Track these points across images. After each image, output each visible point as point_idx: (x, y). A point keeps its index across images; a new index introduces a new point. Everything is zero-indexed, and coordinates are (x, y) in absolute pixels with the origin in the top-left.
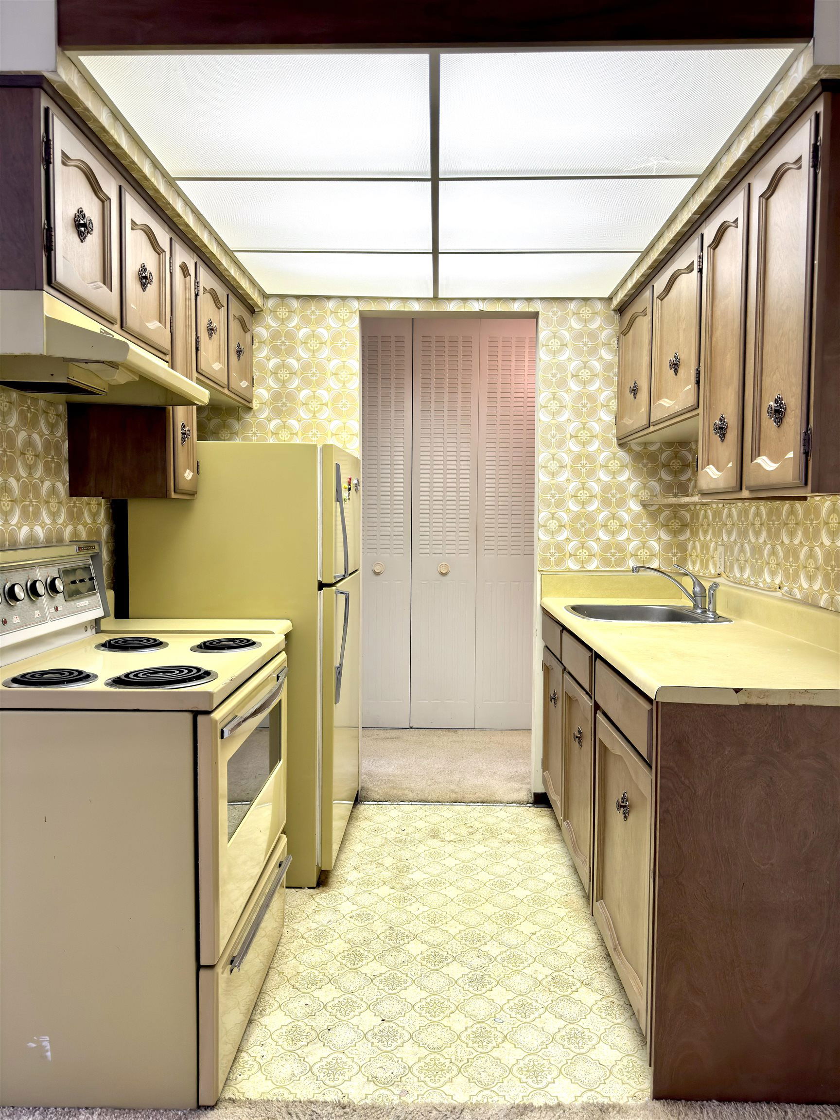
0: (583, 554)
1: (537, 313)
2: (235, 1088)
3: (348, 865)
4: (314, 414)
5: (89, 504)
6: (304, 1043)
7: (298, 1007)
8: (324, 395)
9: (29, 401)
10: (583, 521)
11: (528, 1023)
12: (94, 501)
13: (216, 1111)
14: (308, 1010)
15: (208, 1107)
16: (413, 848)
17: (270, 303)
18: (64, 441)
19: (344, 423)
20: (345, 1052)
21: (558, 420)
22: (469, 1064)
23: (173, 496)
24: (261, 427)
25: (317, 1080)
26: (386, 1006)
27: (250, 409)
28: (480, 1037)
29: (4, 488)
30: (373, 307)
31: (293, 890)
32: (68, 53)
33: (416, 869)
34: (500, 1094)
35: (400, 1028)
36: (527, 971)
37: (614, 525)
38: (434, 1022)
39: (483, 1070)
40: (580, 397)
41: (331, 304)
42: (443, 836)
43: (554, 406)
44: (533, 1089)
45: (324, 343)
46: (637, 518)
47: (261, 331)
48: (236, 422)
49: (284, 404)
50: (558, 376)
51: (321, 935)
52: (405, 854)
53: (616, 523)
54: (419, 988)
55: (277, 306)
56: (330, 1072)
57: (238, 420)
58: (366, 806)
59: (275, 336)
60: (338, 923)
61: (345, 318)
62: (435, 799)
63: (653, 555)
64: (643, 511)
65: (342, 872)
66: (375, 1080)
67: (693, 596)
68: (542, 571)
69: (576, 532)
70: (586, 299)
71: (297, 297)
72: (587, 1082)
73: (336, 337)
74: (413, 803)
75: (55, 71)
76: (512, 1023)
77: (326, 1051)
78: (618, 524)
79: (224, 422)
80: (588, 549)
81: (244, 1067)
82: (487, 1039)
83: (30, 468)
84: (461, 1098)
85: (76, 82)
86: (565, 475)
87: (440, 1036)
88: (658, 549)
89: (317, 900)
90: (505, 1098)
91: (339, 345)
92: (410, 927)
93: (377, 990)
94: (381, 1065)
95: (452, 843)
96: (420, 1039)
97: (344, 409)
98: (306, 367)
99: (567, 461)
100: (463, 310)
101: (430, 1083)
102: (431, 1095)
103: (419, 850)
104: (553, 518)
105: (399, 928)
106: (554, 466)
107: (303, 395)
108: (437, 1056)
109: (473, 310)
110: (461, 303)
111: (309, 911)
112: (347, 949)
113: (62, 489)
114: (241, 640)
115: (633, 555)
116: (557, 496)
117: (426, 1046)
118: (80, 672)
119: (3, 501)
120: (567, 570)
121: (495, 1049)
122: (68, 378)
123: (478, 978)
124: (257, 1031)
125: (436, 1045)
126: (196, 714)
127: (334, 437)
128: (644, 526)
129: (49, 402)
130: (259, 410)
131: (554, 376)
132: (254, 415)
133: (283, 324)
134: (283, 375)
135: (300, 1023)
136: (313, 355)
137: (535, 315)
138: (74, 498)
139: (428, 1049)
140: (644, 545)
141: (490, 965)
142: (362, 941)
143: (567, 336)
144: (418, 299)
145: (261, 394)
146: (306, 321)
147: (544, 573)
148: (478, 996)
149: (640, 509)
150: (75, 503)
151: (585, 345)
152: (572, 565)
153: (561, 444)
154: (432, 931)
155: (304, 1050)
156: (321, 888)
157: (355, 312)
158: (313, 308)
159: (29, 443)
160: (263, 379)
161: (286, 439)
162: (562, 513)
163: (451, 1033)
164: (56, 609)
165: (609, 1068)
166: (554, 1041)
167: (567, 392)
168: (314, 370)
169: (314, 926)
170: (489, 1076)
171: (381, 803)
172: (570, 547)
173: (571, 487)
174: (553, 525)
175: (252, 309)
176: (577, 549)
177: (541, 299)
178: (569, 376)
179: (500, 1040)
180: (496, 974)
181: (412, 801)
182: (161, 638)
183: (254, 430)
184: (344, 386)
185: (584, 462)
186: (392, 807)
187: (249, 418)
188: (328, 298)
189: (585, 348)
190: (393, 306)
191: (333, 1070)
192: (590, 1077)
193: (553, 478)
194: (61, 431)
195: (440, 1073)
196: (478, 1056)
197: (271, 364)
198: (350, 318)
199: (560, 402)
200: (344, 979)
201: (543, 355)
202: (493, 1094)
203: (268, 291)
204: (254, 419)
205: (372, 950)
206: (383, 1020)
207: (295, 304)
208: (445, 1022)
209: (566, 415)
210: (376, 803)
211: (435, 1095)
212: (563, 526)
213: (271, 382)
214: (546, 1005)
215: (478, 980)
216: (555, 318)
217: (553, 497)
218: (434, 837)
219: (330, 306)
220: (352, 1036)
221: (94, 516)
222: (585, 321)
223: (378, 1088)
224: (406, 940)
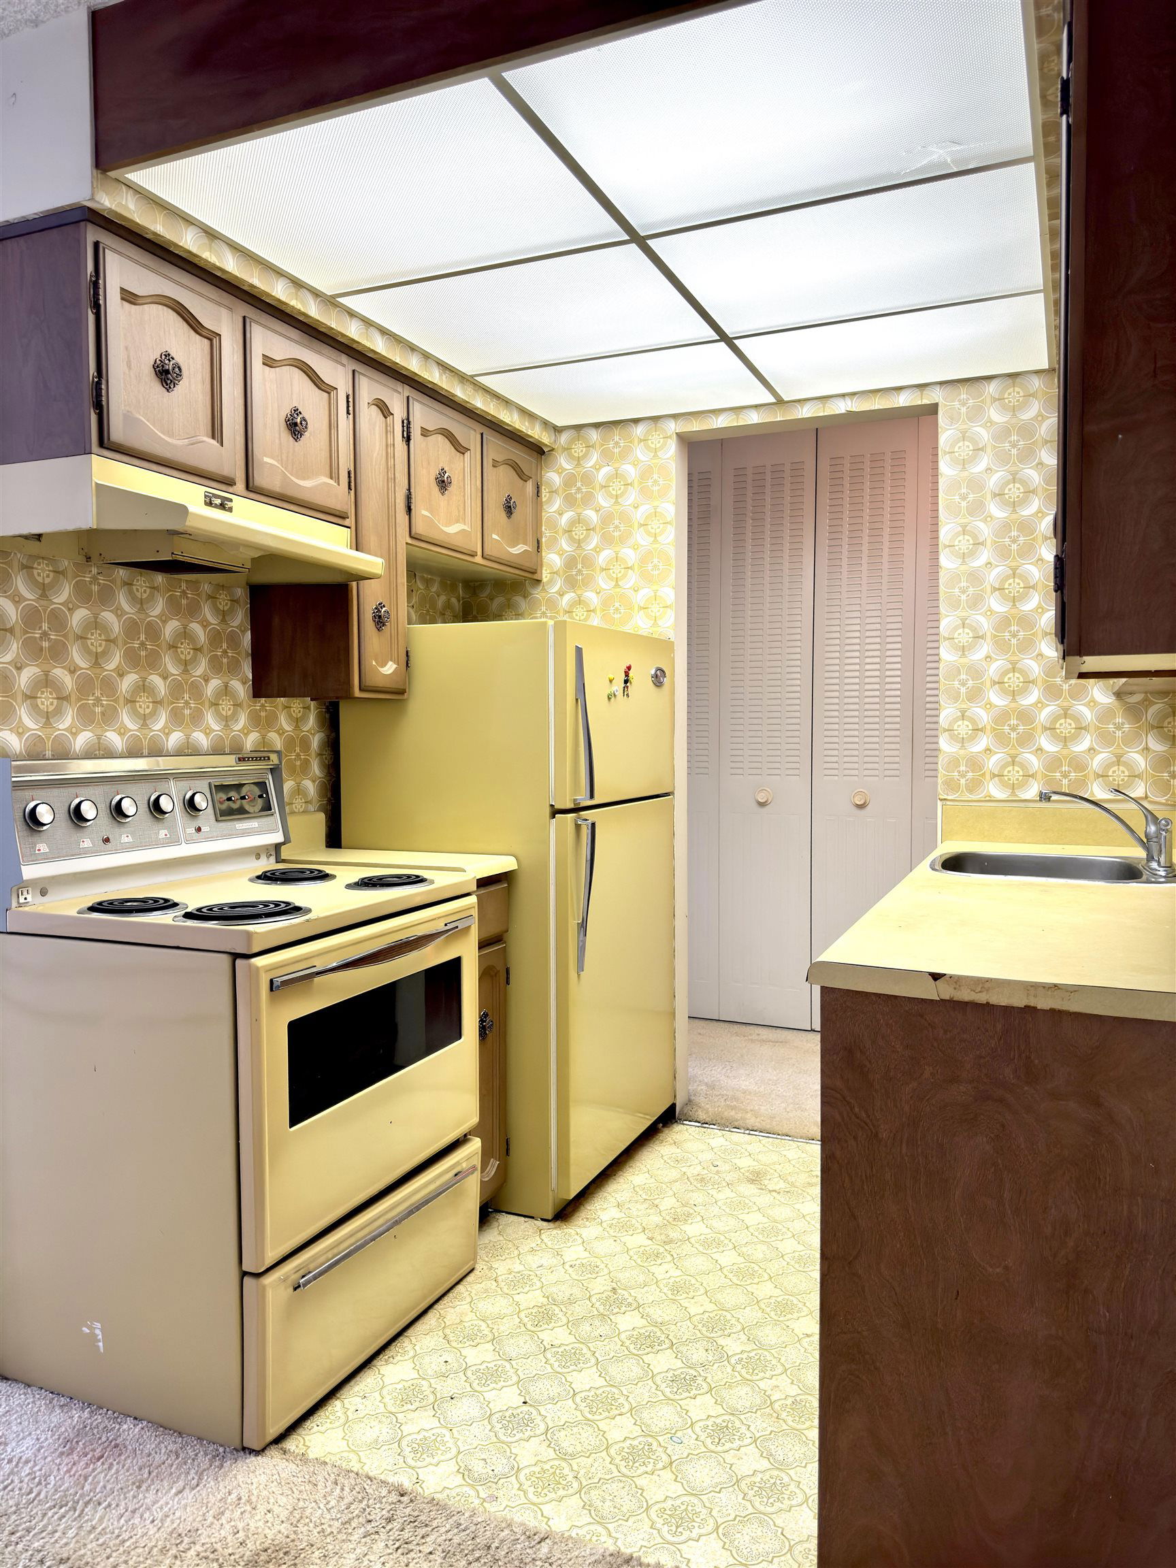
0: (1014, 774)
1: (936, 406)
2: (304, 1439)
3: (612, 1200)
4: (617, 582)
5: (287, 707)
6: (413, 1407)
7: (433, 1364)
8: (630, 555)
9: (184, 586)
10: (1013, 722)
11: (715, 1453)
12: (296, 704)
13: (260, 1458)
14: (444, 1368)
15: (254, 1451)
16: (713, 1192)
17: (564, 438)
18: (243, 632)
19: (655, 592)
20: (454, 1430)
21: (971, 565)
22: (597, 1485)
23: (357, 693)
24: (552, 604)
25: (399, 1455)
26: (541, 1386)
27: (539, 581)
28: (634, 1456)
29: (142, 687)
30: (695, 426)
31: (523, 1219)
32: (112, 174)
33: (699, 1218)
34: (614, 1534)
35: (540, 1418)
36: (762, 1385)
37: (1066, 727)
38: (589, 1420)
39: (611, 1498)
40: (1006, 527)
41: (640, 430)
42: (766, 1182)
43: (964, 543)
44: (662, 1541)
45: (630, 484)
46: (1105, 715)
47: (552, 477)
48: (523, 600)
49: (580, 571)
50: (971, 497)
51: (520, 1281)
52: (698, 1197)
53: (1070, 724)
54: (599, 1373)
55: (572, 441)
56: (420, 1449)
57: (525, 597)
58: (685, 1127)
59: (569, 481)
60: (550, 1270)
61: (658, 445)
62: (784, 1132)
63: (1135, 776)
64: (1116, 703)
65: (598, 1207)
66: (466, 1473)
67: (1145, 840)
68: (945, 799)
69: (1002, 739)
70: (1013, 376)
71: (597, 425)
72: (746, 1553)
73: (646, 474)
74: (752, 1132)
75: (92, 199)
76: (693, 1448)
77: (434, 1423)
78: (1073, 726)
79: (509, 600)
80: (1022, 766)
81: (328, 1418)
82: (642, 1460)
83: (186, 665)
84: (559, 1525)
85: (132, 206)
86: (984, 649)
87: (584, 1440)
88: (1143, 766)
89: (543, 1237)
90: (616, 1542)
91: (650, 484)
92: (638, 1293)
93: (543, 1364)
94: (486, 1457)
95: (774, 1194)
96: (555, 1438)
97: (656, 573)
98: (606, 519)
99: (986, 627)
100: (821, 414)
101: (531, 1496)
102: (523, 1511)
103: (720, 1196)
104: (963, 717)
105: (624, 1292)
106: (964, 636)
107: (604, 557)
108: (564, 1464)
109: (837, 412)
110: (819, 405)
111: (525, 1248)
112: (539, 1305)
113: (241, 688)
114: (409, 877)
115: (1099, 776)
116: (970, 683)
117: (557, 1448)
118: (166, 900)
119: (138, 702)
120: (988, 798)
121: (646, 1475)
122: (173, 553)
123: (687, 1377)
124: (369, 1380)
125: (570, 1450)
126: (236, 956)
127: (642, 612)
128: (1119, 727)
129: (218, 585)
130: (550, 581)
131: (964, 498)
132: (544, 590)
133: (578, 464)
134: (579, 532)
135: (424, 1383)
136: (617, 502)
137: (933, 409)
138: (263, 700)
139: (558, 1452)
140: (1118, 760)
141: (716, 1365)
142: (566, 1299)
143: (984, 434)
144: (756, 407)
145: (552, 560)
146: (607, 456)
147: (948, 803)
148: (671, 1402)
149: (1110, 701)
150: (263, 706)
151: (1014, 446)
152: (995, 790)
153: (976, 602)
154: (665, 1304)
155: (408, 1416)
156: (558, 1223)
157: (670, 437)
158: (617, 438)
159: (185, 634)
160: (554, 540)
161: (582, 618)
162: (979, 710)
163: (601, 1440)
164: (199, 830)
165: (792, 1543)
166: (736, 1487)
167: (985, 521)
168: (617, 522)
169: (520, 1268)
170: (615, 1507)
171: (707, 1126)
172: (993, 762)
173: (994, 669)
174: (963, 728)
175: (538, 451)
176: (1004, 767)
177: (941, 383)
178: (989, 496)
179: (660, 1465)
180: (715, 1379)
181: (751, 1130)
182: (328, 870)
183: (543, 609)
184: (655, 541)
185: (1014, 628)
186: (720, 1133)
187: (537, 593)
188: (636, 421)
189: (1014, 451)
190: (722, 422)
191: (424, 1448)
192: (754, 1547)
193: (963, 656)
194: (240, 619)
195: (552, 1486)
196: (616, 1479)
197: (564, 520)
198: (665, 444)
199: (975, 537)
200: (512, 1341)
201: (946, 468)
202: (604, 1532)
203: (559, 424)
204: (543, 594)
205: (570, 1312)
206: (525, 1403)
207: (594, 435)
208: (602, 1425)
209: (984, 556)
210: (699, 1125)
211: (527, 1512)
212: (981, 730)
213: (564, 544)
214: (757, 1436)
215: (684, 1382)
216: (964, 410)
217: (964, 684)
218: (752, 1181)
219: (638, 433)
220: (475, 1412)
221: (297, 722)
222: (1014, 409)
223: (465, 1483)
224: (623, 1309)
